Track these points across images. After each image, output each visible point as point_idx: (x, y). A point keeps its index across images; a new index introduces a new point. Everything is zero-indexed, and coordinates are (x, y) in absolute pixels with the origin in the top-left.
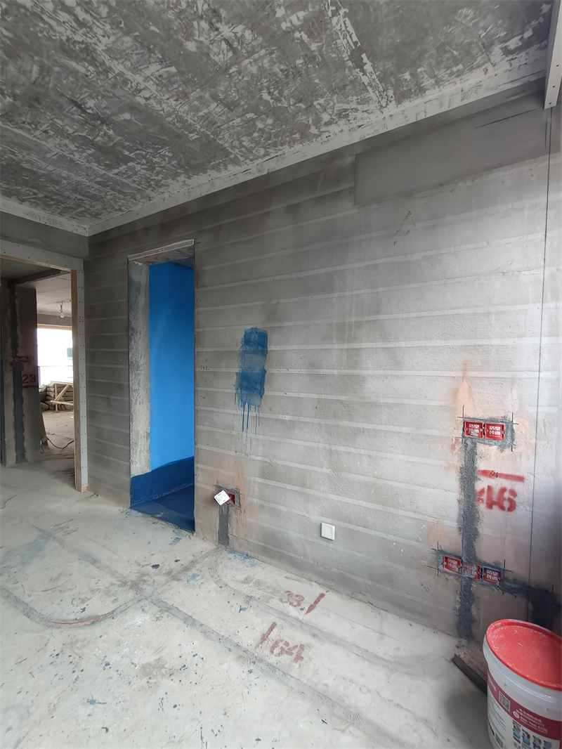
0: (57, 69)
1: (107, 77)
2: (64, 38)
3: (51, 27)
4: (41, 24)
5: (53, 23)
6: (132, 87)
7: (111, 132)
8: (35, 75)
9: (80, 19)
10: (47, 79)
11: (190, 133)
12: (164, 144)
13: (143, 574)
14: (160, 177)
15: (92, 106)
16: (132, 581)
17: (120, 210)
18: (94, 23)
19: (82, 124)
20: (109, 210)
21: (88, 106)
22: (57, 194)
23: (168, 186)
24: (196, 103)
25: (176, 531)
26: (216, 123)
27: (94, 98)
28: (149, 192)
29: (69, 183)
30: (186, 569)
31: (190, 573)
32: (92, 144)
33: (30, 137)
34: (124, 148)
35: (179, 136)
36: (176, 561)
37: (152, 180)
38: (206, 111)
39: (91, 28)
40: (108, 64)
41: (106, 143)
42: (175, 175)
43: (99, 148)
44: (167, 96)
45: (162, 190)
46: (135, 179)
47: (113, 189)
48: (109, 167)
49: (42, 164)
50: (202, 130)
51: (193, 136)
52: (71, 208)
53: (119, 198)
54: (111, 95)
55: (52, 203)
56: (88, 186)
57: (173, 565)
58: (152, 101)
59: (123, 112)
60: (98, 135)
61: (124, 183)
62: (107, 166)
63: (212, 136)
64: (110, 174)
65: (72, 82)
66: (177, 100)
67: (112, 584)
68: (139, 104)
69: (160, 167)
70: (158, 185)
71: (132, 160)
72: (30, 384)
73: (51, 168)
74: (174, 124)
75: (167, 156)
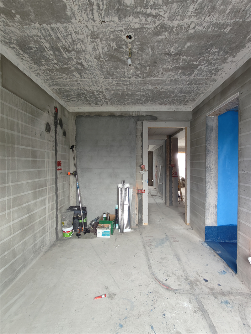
0: (156, 44)
1: (173, 32)
2: (153, 29)
3: (148, 28)
4: (145, 30)
5: (147, 26)
6: (185, 28)
7: (185, 57)
8: (151, 52)
9: (154, 14)
10: (155, 51)
11: (225, 29)
12: (212, 46)
13: (198, 280)
14: (216, 66)
15: (173, 50)
16: (191, 281)
17: (203, 93)
18: (159, 11)
19: (173, 62)
20: (198, 95)
21: (171, 52)
22: (175, 97)
23: (223, 68)
24: (222, 7)
25: (226, 266)
26: (241, 9)
27: (172, 46)
28: (213, 77)
29: (177, 90)
30: (223, 294)
31: (224, 298)
32: (179, 68)
33: (159, 78)
34: (193, 61)
35: (219, 36)
36: (219, 285)
37: (213, 70)
38: (230, 7)
39: (159, 15)
40: (171, 25)
41: (184, 64)
42: (225, 60)
43: (183, 68)
44: (203, 18)
45: (220, 72)
46: (204, 74)
47: (196, 84)
48: (190, 75)
49: (166, 87)
50: (232, 21)
51: (228, 30)
52: (182, 101)
53: (200, 87)
54: (178, 39)
55: (175, 101)
56: (185, 88)
57: (216, 286)
58: (197, 27)
59: (185, 43)
60: (180, 62)
61: (199, 79)
62: (189, 74)
63: (241, 20)
64: (192, 78)
65: (163, 45)
66: (210, 15)
67: (182, 276)
68: (191, 34)
69: (214, 60)
70: (217, 71)
71: (198, 65)
72: (175, 176)
73: (169, 87)
74: (213, 30)
75: (216, 52)
